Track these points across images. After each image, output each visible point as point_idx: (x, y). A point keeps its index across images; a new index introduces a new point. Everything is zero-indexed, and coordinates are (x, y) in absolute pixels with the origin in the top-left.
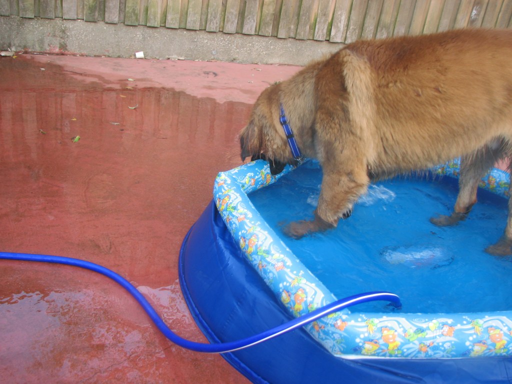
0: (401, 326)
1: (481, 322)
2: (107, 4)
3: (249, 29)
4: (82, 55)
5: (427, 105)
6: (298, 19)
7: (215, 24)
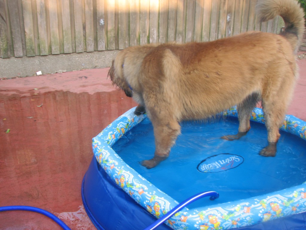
0: (219, 212)
1: (265, 200)
2: (15, 46)
3: (102, 47)
4: (4, 79)
5: (211, 83)
6: (129, 37)
7: (81, 48)
